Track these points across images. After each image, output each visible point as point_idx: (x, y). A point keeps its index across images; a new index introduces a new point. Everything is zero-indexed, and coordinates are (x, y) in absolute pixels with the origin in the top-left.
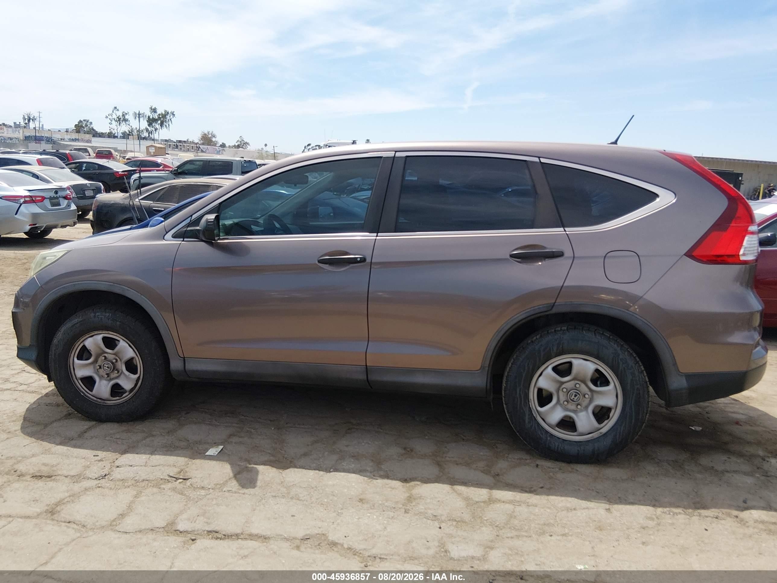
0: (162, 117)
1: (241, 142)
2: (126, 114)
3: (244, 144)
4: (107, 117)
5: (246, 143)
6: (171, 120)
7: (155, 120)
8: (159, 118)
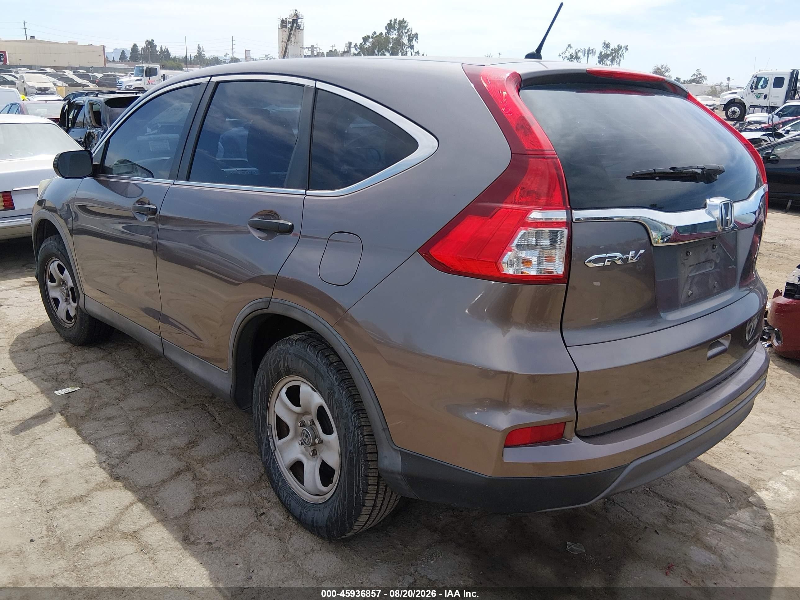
0: (615, 52)
1: (697, 76)
2: (579, 51)
3: (701, 77)
4: (560, 55)
5: (704, 77)
6: (623, 54)
7: (607, 56)
8: (612, 53)
